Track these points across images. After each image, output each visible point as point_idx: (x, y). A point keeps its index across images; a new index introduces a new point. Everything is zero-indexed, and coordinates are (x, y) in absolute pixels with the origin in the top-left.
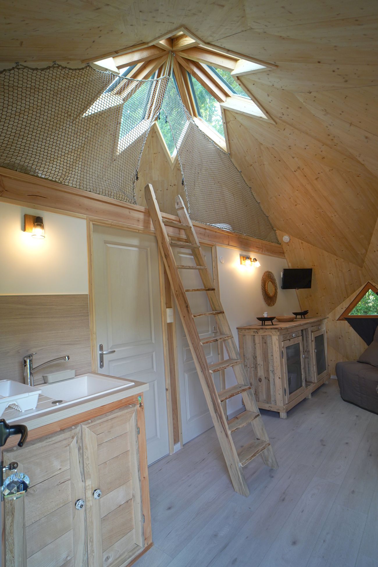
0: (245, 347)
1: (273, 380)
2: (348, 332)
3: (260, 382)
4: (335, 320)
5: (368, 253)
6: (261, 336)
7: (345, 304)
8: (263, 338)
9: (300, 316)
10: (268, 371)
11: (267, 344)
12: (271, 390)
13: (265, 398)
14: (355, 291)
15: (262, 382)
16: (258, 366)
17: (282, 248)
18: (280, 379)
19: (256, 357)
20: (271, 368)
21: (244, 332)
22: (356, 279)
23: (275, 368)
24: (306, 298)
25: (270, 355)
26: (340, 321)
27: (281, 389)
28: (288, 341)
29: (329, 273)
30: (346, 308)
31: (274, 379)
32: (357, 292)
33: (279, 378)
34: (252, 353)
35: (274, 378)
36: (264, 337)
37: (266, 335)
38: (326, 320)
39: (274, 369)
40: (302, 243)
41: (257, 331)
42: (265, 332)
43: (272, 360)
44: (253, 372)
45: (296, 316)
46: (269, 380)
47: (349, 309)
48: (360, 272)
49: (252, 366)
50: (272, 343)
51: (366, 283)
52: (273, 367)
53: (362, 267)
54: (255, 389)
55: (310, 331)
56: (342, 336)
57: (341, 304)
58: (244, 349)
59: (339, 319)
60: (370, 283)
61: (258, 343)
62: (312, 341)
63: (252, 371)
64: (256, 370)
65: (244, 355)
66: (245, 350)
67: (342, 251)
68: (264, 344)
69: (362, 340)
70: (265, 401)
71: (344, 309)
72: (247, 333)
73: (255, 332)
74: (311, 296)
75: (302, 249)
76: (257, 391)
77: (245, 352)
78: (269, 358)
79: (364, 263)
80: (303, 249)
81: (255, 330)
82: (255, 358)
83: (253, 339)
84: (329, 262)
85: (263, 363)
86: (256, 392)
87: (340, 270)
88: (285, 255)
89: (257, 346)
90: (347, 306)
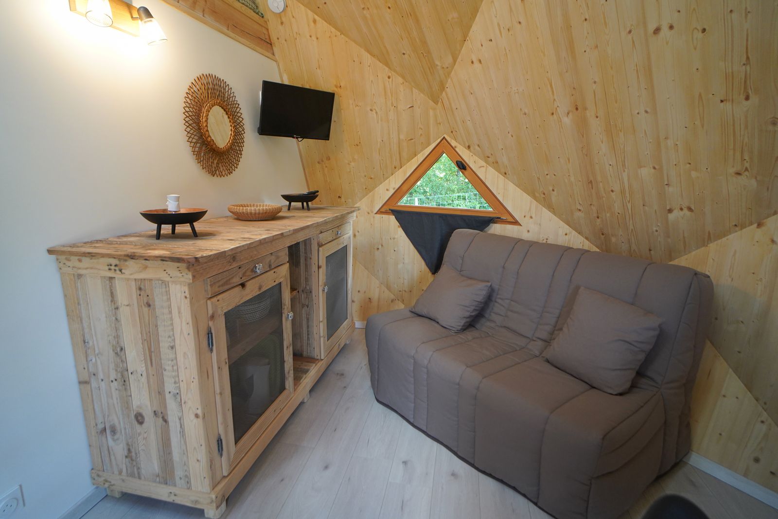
0: (84, 315)
1: (177, 420)
2: (394, 239)
3: (141, 423)
4: (372, 212)
5: (455, 67)
6: (133, 283)
7: (395, 182)
8: (140, 289)
9: (301, 203)
10: (161, 393)
11: (154, 309)
12: (173, 449)
13: (156, 468)
14: (415, 155)
15: (144, 425)
16: (132, 378)
17: (268, 30)
18: (200, 420)
19: (122, 349)
20: (169, 386)
21: (77, 264)
22: (421, 129)
23: (183, 386)
24: (319, 163)
25: (164, 345)
26: (381, 216)
27: (203, 447)
28: (239, 289)
29: (369, 109)
30: (395, 190)
31: (180, 419)
32: (420, 157)
33: (197, 416)
34: (109, 336)
35: (180, 414)
36: (142, 287)
37: (151, 280)
38: (355, 214)
39: (179, 388)
40: (315, 21)
41: (117, 262)
42: (146, 268)
43: (172, 360)
44: (115, 394)
45: (290, 204)
46: (166, 421)
47: (399, 193)
48: (431, 113)
49: (113, 376)
50: (170, 307)
51: (439, 140)
52: (175, 383)
53: (436, 102)
54: (128, 444)
55: (316, 245)
56: (382, 245)
57: (387, 181)
58: (81, 320)
59: (380, 212)
60: (446, 139)
61: (126, 304)
62: (319, 267)
63: (113, 390)
64: (126, 389)
65: (84, 342)
66: (85, 325)
67: (404, 54)
68: (146, 310)
69: (418, 253)
70: (158, 476)
71: (392, 192)
72: (87, 268)
73: (113, 267)
74: (330, 159)
75: (315, 39)
76: (133, 450)
77: (86, 331)
78: (162, 356)
79: (444, 93)
80: (317, 38)
81: (114, 262)
82: (119, 351)
83: (108, 290)
84: (372, 81)
85: (147, 369)
86: (129, 450)
87: (392, 105)
88: (275, 49)
89: (125, 313)
90: (397, 186)
